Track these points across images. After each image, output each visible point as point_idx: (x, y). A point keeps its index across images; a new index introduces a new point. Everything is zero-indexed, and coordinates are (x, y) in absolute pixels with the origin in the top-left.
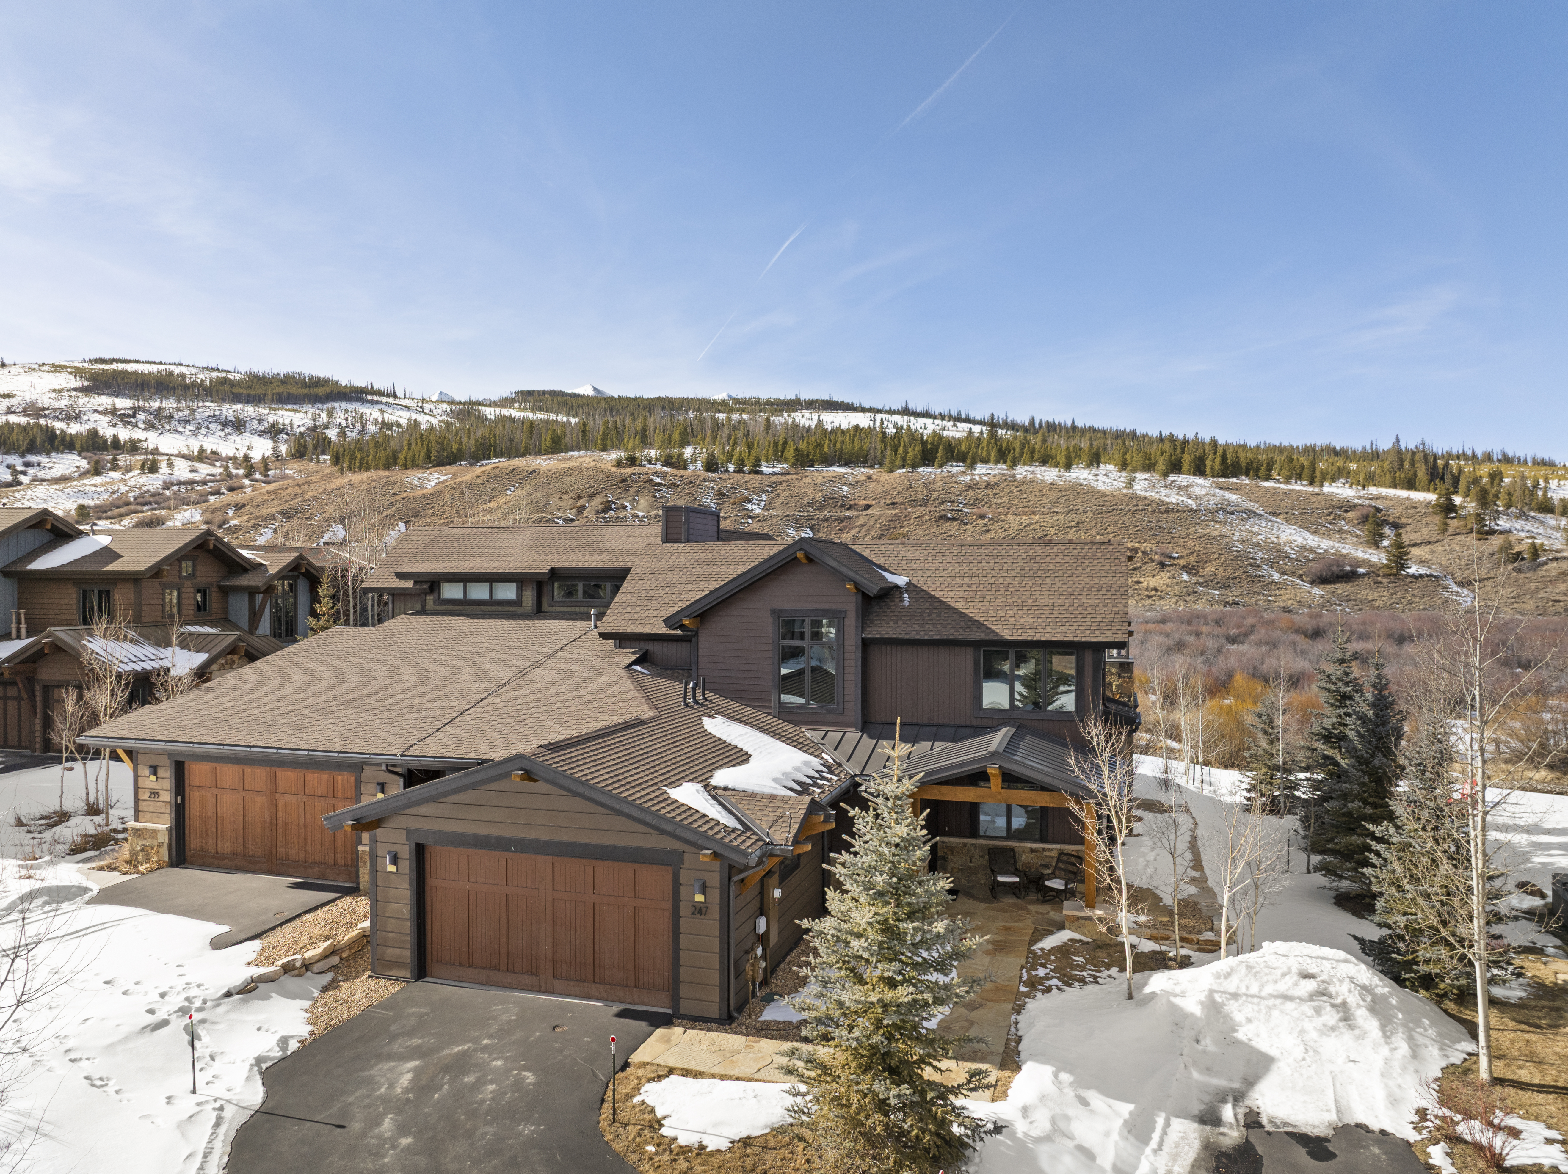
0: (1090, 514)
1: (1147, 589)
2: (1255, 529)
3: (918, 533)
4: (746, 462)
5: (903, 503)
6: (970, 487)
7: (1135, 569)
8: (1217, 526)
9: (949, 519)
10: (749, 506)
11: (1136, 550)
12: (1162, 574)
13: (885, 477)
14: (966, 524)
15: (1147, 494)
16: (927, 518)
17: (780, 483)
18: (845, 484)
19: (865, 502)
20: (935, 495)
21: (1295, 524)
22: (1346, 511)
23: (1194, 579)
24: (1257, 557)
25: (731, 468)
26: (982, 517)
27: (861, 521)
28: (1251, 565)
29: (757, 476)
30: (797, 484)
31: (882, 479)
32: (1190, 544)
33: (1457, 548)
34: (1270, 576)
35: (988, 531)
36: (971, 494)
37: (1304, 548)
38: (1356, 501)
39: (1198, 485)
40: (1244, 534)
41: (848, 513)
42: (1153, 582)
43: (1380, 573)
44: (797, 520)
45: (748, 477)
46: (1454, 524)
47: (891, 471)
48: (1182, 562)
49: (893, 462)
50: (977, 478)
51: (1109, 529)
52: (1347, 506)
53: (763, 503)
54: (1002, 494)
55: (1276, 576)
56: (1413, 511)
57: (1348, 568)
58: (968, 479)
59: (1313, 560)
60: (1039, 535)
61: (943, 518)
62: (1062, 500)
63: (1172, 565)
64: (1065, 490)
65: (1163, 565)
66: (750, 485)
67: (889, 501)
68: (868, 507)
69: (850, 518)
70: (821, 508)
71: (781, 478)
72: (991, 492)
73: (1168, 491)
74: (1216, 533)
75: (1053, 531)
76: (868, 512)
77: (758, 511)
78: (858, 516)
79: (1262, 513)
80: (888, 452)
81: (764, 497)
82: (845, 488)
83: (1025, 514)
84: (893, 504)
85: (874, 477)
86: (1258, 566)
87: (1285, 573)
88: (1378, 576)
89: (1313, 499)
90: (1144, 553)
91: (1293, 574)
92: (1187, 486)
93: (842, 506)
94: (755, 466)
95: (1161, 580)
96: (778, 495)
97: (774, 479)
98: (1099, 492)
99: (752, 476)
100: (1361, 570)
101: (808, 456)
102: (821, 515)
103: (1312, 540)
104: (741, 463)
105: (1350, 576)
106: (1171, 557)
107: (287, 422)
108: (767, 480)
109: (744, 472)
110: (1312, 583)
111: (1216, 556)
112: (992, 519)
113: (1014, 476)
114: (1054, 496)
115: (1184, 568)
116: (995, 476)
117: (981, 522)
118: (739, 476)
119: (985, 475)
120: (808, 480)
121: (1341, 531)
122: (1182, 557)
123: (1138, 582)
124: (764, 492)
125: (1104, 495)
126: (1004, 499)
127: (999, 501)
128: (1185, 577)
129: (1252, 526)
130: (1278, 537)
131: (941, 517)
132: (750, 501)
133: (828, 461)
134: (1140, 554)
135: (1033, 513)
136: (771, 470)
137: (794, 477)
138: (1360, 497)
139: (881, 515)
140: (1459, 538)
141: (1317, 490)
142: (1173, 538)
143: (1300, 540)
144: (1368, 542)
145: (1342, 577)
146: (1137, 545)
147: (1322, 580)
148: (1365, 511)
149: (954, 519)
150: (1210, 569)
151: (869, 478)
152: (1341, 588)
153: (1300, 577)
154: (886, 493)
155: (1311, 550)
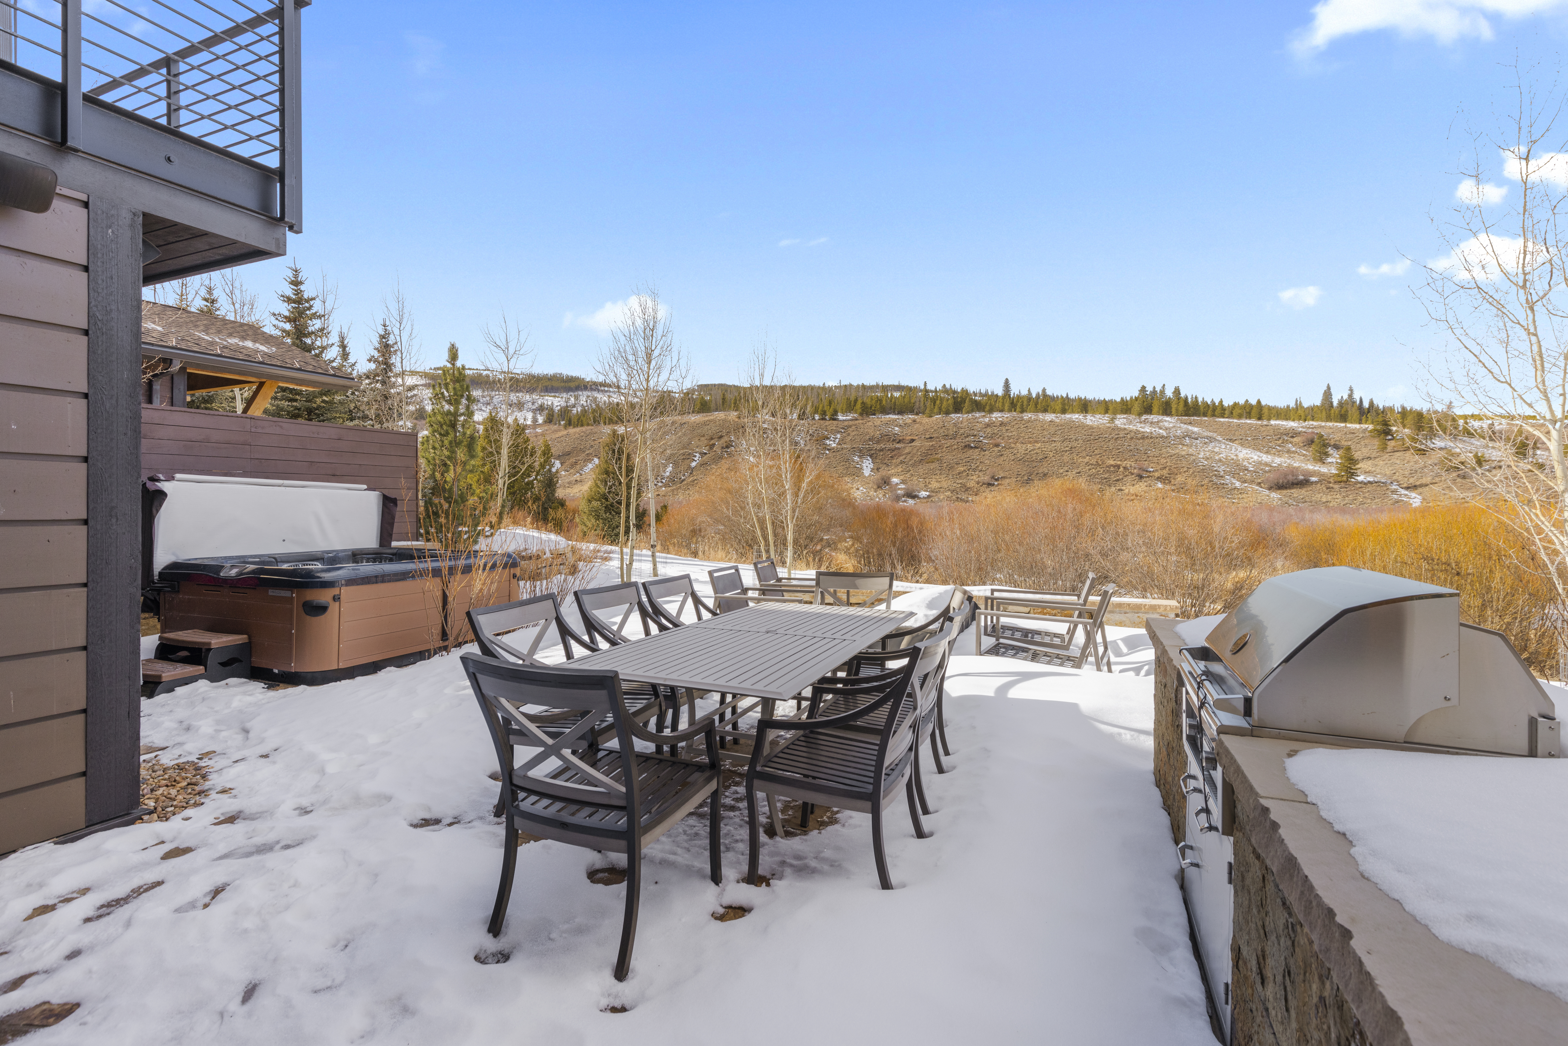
0: (1081, 442)
1: (1128, 495)
2: (1217, 449)
3: (949, 457)
4: (828, 413)
5: (938, 438)
6: (988, 425)
7: (1118, 480)
8: (1185, 448)
9: (972, 447)
10: (828, 442)
11: (1118, 466)
12: (1141, 483)
13: (925, 420)
14: (985, 451)
15: (1126, 427)
16: (956, 447)
17: (850, 426)
18: (897, 426)
19: (910, 438)
20: (962, 431)
21: (1249, 447)
22: (1292, 437)
23: (1168, 487)
24: (1220, 470)
25: (817, 417)
26: (997, 445)
27: (907, 450)
28: (1216, 475)
29: (835, 422)
30: (862, 427)
31: (924, 422)
32: (1163, 461)
33: (1398, 462)
34: (1232, 484)
35: (1002, 455)
36: (989, 430)
37: (1260, 463)
38: (1300, 429)
39: (1166, 421)
40: (1208, 454)
41: (898, 446)
42: (1132, 490)
43: (1331, 480)
44: (861, 450)
45: (827, 423)
46: (1392, 444)
47: (931, 417)
48: (1157, 474)
49: (932, 410)
50: (994, 419)
51: (1096, 452)
52: (1294, 434)
53: (837, 440)
54: (1012, 430)
55: (1238, 484)
56: (1352, 435)
57: (1301, 477)
58: (987, 420)
59: (1270, 471)
60: (1041, 457)
61: (968, 447)
62: (1059, 432)
63: (1148, 477)
64: (1061, 425)
65: (1141, 477)
66: (829, 428)
67: (927, 436)
68: (913, 441)
69: (899, 449)
70: (878, 442)
71: (851, 423)
72: (1004, 429)
73: (1142, 425)
74: (1183, 453)
75: (1051, 454)
76: (912, 444)
77: (834, 445)
78: (904, 448)
79: (1221, 439)
80: (928, 404)
81: (839, 436)
82: (897, 428)
83: (1030, 443)
84: (931, 438)
85: (918, 420)
86: (1222, 477)
87: (1245, 482)
88: (1330, 483)
89: (1263, 429)
90: (1124, 468)
91: (1252, 482)
92: (1158, 422)
93: (894, 440)
94: (833, 415)
95: (1140, 487)
96: (849, 435)
97: (846, 423)
98: (1088, 426)
99: (830, 422)
100: (1313, 479)
101: (871, 407)
102: (879, 447)
103: (1266, 458)
104: (824, 413)
105: (1303, 483)
106: (1147, 471)
107: (550, 403)
108: (841, 425)
109: (825, 419)
110: (1270, 488)
111: (1185, 469)
112: (1005, 447)
113: (1022, 417)
114: (1052, 430)
115: (1159, 479)
116: (1007, 418)
117: (996, 449)
118: (822, 422)
119: (1000, 417)
120: (870, 424)
121: (1289, 452)
122: (1157, 471)
123: (1120, 490)
124: (839, 432)
125: (1092, 428)
126: (1014, 433)
127: (1011, 434)
128: (1160, 485)
129: (1214, 447)
130: (1236, 455)
131: (966, 446)
132: (828, 438)
133: (884, 411)
134: (1121, 469)
135: (1036, 442)
136: (844, 418)
137: (861, 421)
138: (1302, 427)
139: (922, 446)
140: (1398, 454)
141: (1265, 423)
142: (1148, 457)
143: (1256, 458)
144: (1314, 459)
145: (1297, 484)
146: (1119, 463)
147: (1280, 486)
148: (1310, 437)
149: (976, 447)
150: (1180, 479)
151: (914, 421)
152: (1295, 492)
153: (1259, 484)
154: (926, 431)
155: (1266, 464)
